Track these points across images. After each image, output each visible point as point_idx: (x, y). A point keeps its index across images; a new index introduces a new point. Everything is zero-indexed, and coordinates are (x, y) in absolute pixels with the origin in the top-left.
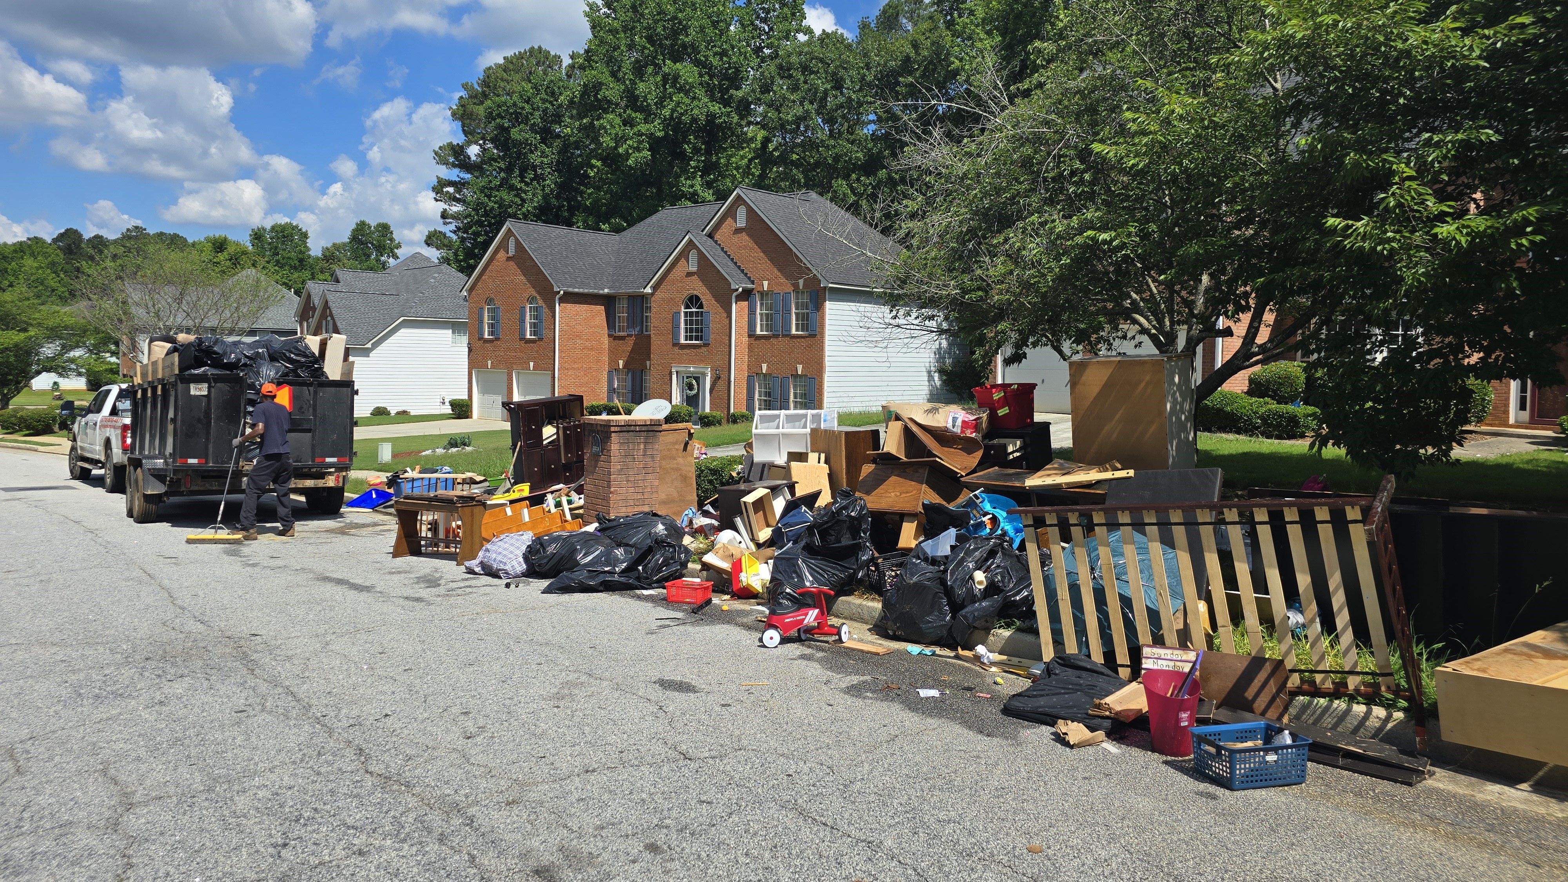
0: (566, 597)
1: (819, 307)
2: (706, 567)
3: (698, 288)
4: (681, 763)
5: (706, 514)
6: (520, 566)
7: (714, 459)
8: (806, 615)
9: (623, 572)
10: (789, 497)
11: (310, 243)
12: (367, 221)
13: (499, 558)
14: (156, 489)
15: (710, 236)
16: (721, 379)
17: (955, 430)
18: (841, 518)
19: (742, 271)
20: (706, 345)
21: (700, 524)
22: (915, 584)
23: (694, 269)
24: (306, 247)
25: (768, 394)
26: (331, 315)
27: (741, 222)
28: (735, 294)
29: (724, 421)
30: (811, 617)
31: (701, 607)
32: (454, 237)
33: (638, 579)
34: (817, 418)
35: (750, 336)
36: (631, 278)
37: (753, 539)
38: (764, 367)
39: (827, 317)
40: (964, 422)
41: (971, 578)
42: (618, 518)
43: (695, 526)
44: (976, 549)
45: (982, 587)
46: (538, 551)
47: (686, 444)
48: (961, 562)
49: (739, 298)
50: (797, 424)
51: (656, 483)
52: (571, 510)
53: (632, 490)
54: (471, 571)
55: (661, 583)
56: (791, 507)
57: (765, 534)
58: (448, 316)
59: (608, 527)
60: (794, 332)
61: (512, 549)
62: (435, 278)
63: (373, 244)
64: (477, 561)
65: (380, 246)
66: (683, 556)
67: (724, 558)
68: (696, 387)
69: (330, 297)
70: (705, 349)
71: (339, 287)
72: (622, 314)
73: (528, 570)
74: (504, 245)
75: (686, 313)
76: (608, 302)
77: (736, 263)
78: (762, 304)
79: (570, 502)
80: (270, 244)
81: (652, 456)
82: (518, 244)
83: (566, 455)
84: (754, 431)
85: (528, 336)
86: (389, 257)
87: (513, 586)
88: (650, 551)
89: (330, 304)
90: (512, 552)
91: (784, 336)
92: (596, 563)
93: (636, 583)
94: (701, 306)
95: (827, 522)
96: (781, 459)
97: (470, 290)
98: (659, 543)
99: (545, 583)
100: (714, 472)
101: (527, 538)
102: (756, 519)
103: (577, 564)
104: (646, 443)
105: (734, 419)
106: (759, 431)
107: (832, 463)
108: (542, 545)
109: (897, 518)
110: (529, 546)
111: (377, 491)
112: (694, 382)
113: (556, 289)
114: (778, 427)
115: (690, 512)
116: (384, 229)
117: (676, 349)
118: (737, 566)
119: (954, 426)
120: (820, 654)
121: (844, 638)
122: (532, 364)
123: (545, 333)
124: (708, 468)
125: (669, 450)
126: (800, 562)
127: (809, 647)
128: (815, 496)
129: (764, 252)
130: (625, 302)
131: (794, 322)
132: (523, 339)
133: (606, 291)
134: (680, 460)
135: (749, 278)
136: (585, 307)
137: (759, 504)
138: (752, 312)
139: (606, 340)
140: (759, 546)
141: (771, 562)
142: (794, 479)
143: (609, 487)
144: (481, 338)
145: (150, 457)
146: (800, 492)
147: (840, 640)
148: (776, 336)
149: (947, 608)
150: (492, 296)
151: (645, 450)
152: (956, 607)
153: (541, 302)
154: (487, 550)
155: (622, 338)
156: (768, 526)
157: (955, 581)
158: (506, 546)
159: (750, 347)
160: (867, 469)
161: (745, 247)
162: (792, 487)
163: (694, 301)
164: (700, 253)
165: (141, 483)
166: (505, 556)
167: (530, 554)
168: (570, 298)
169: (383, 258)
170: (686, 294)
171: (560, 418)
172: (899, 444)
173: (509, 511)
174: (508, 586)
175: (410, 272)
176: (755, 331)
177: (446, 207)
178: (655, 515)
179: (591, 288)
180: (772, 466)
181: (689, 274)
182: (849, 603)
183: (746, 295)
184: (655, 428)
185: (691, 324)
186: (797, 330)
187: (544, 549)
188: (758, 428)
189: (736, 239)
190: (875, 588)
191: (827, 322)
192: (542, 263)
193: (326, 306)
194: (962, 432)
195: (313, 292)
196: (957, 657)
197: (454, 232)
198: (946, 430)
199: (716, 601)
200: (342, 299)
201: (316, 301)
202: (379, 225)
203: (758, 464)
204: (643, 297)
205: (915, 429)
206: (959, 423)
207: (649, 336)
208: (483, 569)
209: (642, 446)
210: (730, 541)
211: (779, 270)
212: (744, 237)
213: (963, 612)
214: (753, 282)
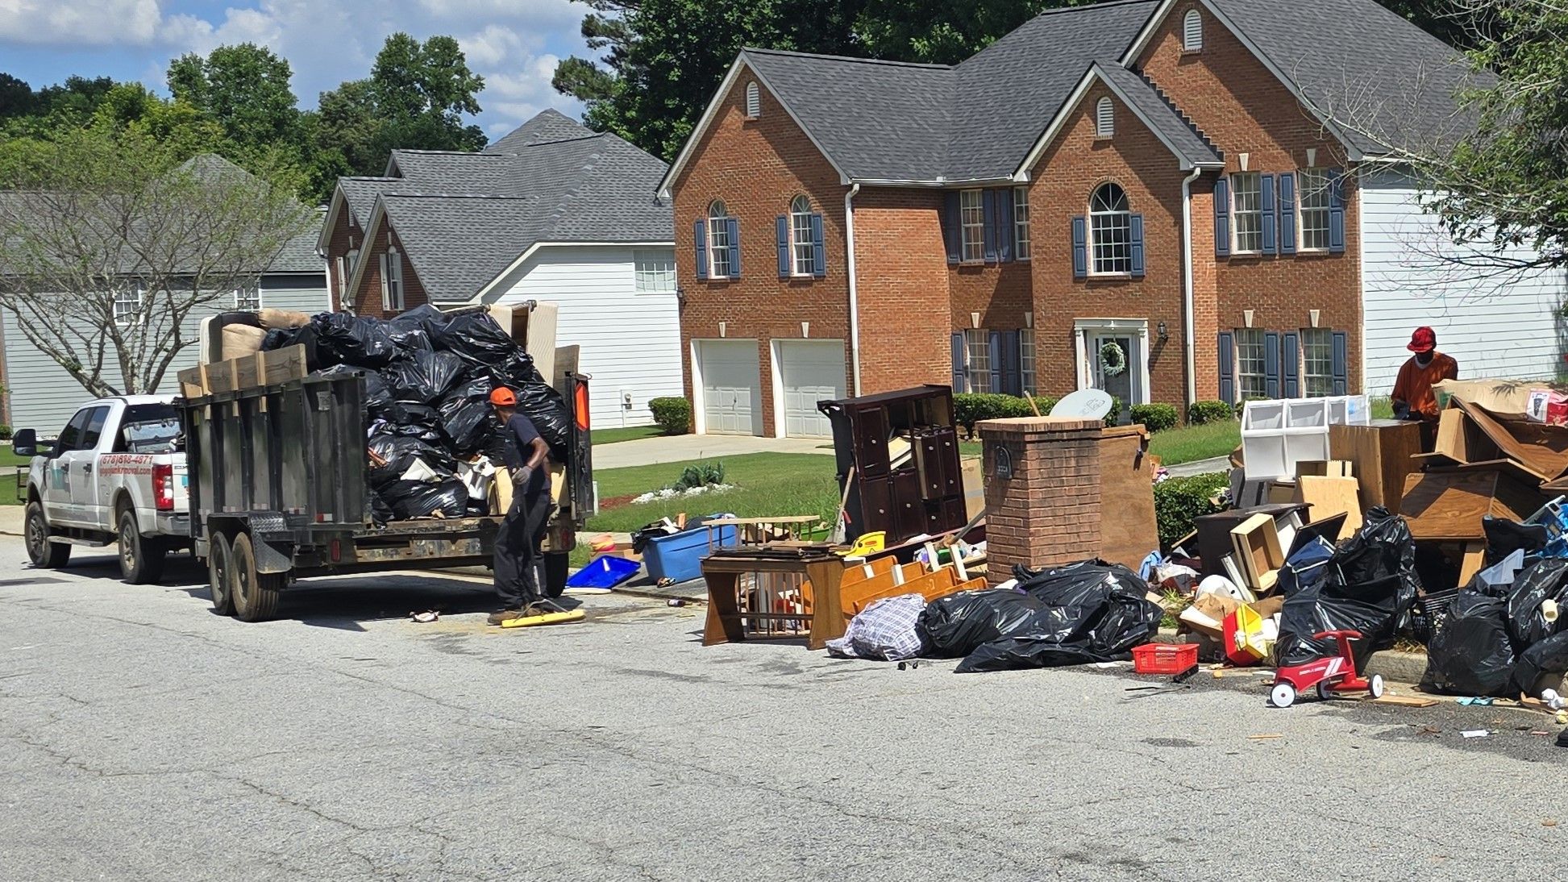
0: (991, 676)
1: (1345, 196)
2: (1186, 627)
3: (1117, 170)
4: (1189, 793)
5: (1177, 559)
6: (913, 642)
7: (1182, 481)
8: (1327, 665)
9: (1067, 640)
10: (1299, 524)
11: (294, 86)
12: (410, 35)
13: (881, 631)
14: (275, 565)
15: (1135, 69)
16: (1169, 340)
17: (1538, 418)
18: (1374, 546)
19: (1200, 135)
20: (1138, 278)
21: (1168, 576)
22: (1467, 619)
23: (1106, 133)
24: (286, 94)
25: (1259, 366)
26: (397, 243)
27: (1193, 41)
28: (1187, 180)
29: (1179, 420)
30: (1334, 666)
31: (1185, 675)
32: (612, 72)
33: (1090, 648)
34: (1338, 409)
35: (1219, 258)
36: (986, 154)
37: (1251, 587)
38: (1249, 316)
39: (1363, 218)
40: (1550, 405)
41: (1539, 608)
42: (1046, 571)
43: (1161, 579)
44: (1546, 573)
45: (1553, 620)
46: (938, 619)
47: (1139, 458)
48: (1526, 591)
49: (1196, 188)
50: (1310, 419)
51: (1097, 517)
52: (967, 566)
53: (1061, 529)
54: (837, 654)
55: (1124, 653)
56: (1303, 538)
57: (1268, 579)
58: (626, 236)
59: (1032, 583)
60: (1301, 248)
61: (897, 618)
62: (593, 162)
63: (424, 83)
64: (846, 639)
65: (439, 87)
66: (1150, 615)
67: (1211, 614)
68: (1122, 357)
69: (393, 208)
70: (1135, 286)
71: (403, 186)
72: (973, 224)
73: (923, 647)
74: (736, 99)
75: (1096, 219)
76: (945, 201)
77: (1186, 121)
78: (1239, 198)
79: (963, 555)
80: (211, 90)
81: (1089, 477)
82: (765, 96)
83: (930, 487)
84: (1244, 432)
85: (796, 273)
86: (458, 108)
87: (909, 668)
88: (1104, 609)
89: (394, 221)
90: (898, 623)
91: (1283, 256)
92: (1027, 630)
93: (1088, 654)
94: (1124, 205)
95: (1353, 553)
96: (1286, 475)
97: (676, 188)
98: (1115, 599)
99: (956, 663)
100: (1183, 499)
101: (916, 604)
102: (1255, 558)
103: (997, 634)
104: (1078, 457)
105: (1197, 416)
106: (1251, 433)
107: (1363, 474)
108: (943, 609)
109: (1457, 547)
110: (921, 614)
111: (611, 560)
112: (1118, 349)
113: (845, 181)
114: (1280, 426)
115: (1152, 558)
116: (446, 49)
117: (1081, 289)
118: (1231, 622)
119: (1536, 412)
120: (1347, 710)
121: (1377, 691)
122: (806, 326)
123: (829, 266)
124: (1171, 494)
125: (1113, 467)
126: (1318, 607)
127: (1332, 705)
128: (1336, 523)
129: (1239, 98)
130: (978, 199)
131: (1301, 230)
132: (785, 278)
133: (940, 179)
134: (1131, 483)
135: (1213, 148)
136: (900, 213)
137: (1259, 537)
138: (1221, 214)
139: (944, 274)
140: (1260, 596)
141: (1278, 616)
142: (1307, 500)
143: (1027, 525)
144: (703, 280)
145: (261, 514)
146: (1315, 517)
147: (1373, 696)
148: (1268, 258)
149: (1509, 648)
150: (720, 197)
151: (1078, 468)
152: (1519, 646)
153: (816, 207)
154: (860, 622)
155: (976, 270)
156: (1272, 568)
157: (1518, 614)
158: (887, 615)
159: (1221, 279)
160: (1413, 480)
161: (1203, 90)
162: (1304, 512)
163: (1109, 194)
164: (1117, 102)
165: (250, 557)
166: (889, 628)
167: (924, 625)
168: (872, 197)
169: (446, 112)
170: (1094, 182)
171: (916, 425)
172: (1457, 442)
173: (869, 571)
174: (902, 667)
175: (539, 151)
176: (1229, 248)
177: (593, 11)
178: (1102, 563)
179: (909, 175)
180: (1273, 484)
181: (1099, 145)
182: (1387, 658)
183: (1209, 181)
184: (1091, 434)
185: (1107, 239)
186: (1307, 244)
187: (947, 615)
188: (1250, 428)
189: (1184, 74)
190: (1420, 635)
191: (1363, 227)
192: (814, 132)
193: (384, 225)
194: (1549, 420)
195: (352, 199)
196: (1522, 706)
197: (611, 62)
198: (1525, 418)
199: (1203, 669)
200: (415, 211)
201: (364, 217)
202: (434, 42)
203: (1252, 482)
204: (1012, 191)
205: (1479, 418)
206: (1544, 406)
207: (1029, 263)
208: (856, 650)
209: (1073, 463)
210: (1218, 591)
211: (1270, 132)
212: (1200, 69)
213: (1528, 651)
214: (1220, 157)
